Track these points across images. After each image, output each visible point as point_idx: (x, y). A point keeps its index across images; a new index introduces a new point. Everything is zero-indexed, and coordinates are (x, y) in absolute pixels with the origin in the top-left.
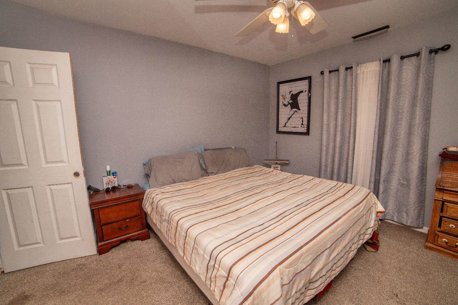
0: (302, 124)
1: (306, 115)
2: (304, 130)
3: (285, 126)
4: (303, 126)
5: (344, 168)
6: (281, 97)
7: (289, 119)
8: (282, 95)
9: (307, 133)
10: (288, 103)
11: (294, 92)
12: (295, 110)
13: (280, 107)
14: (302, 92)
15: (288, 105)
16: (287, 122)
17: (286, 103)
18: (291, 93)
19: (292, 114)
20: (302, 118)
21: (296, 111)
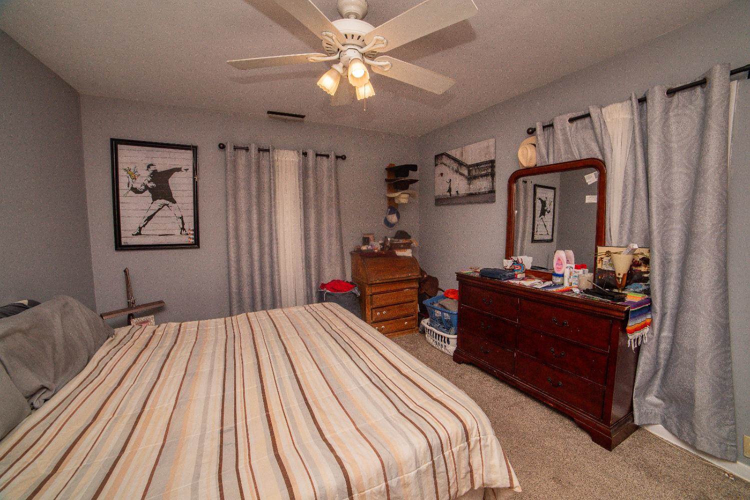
0: (183, 229)
1: (191, 213)
2: (189, 239)
3: (139, 234)
4: (184, 232)
5: (268, 289)
6: (121, 173)
7: (150, 218)
8: (126, 167)
9: (196, 244)
10: (143, 187)
11: (160, 168)
12: (163, 201)
13: (121, 193)
14: (179, 170)
15: (144, 191)
16: (144, 226)
17: (138, 185)
18: (152, 168)
19: (157, 209)
20: (182, 218)
21: (167, 205)
